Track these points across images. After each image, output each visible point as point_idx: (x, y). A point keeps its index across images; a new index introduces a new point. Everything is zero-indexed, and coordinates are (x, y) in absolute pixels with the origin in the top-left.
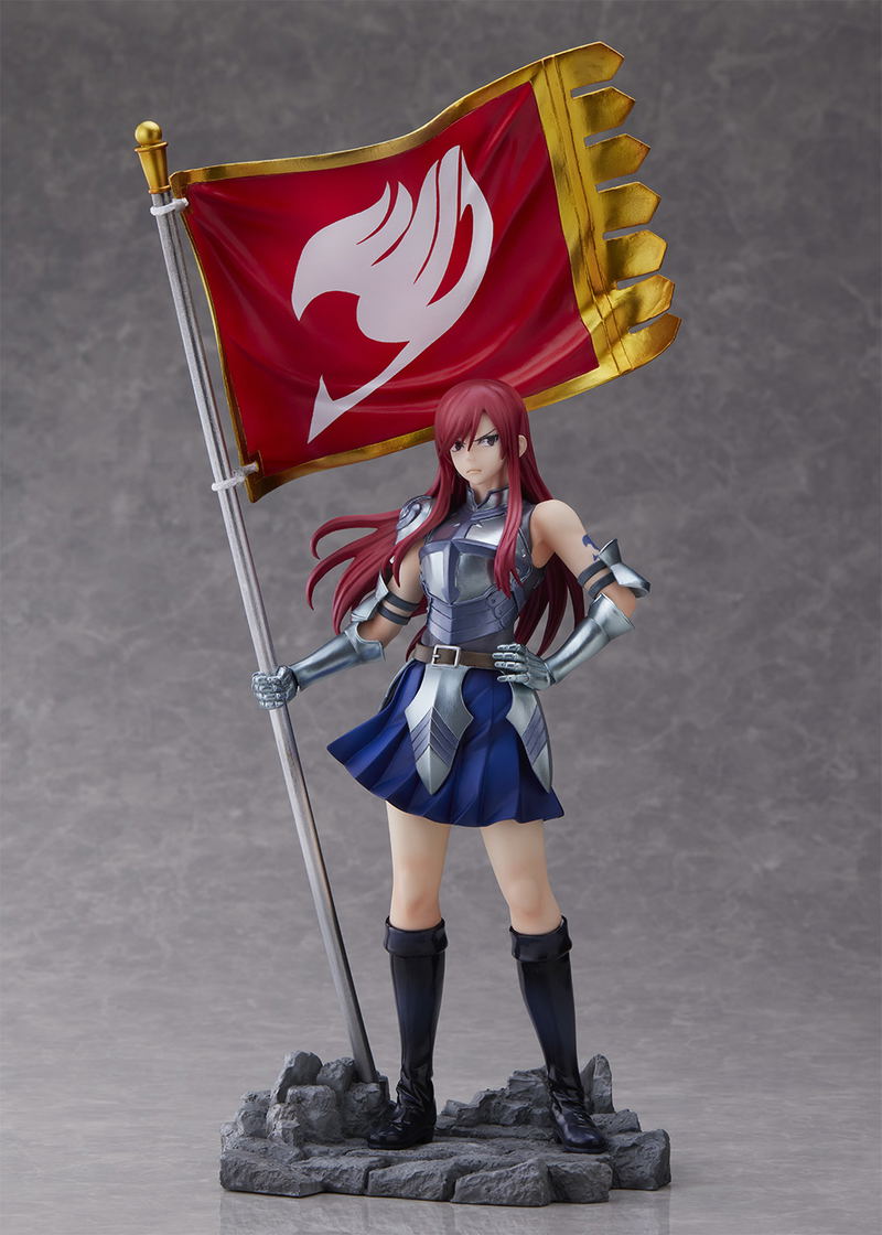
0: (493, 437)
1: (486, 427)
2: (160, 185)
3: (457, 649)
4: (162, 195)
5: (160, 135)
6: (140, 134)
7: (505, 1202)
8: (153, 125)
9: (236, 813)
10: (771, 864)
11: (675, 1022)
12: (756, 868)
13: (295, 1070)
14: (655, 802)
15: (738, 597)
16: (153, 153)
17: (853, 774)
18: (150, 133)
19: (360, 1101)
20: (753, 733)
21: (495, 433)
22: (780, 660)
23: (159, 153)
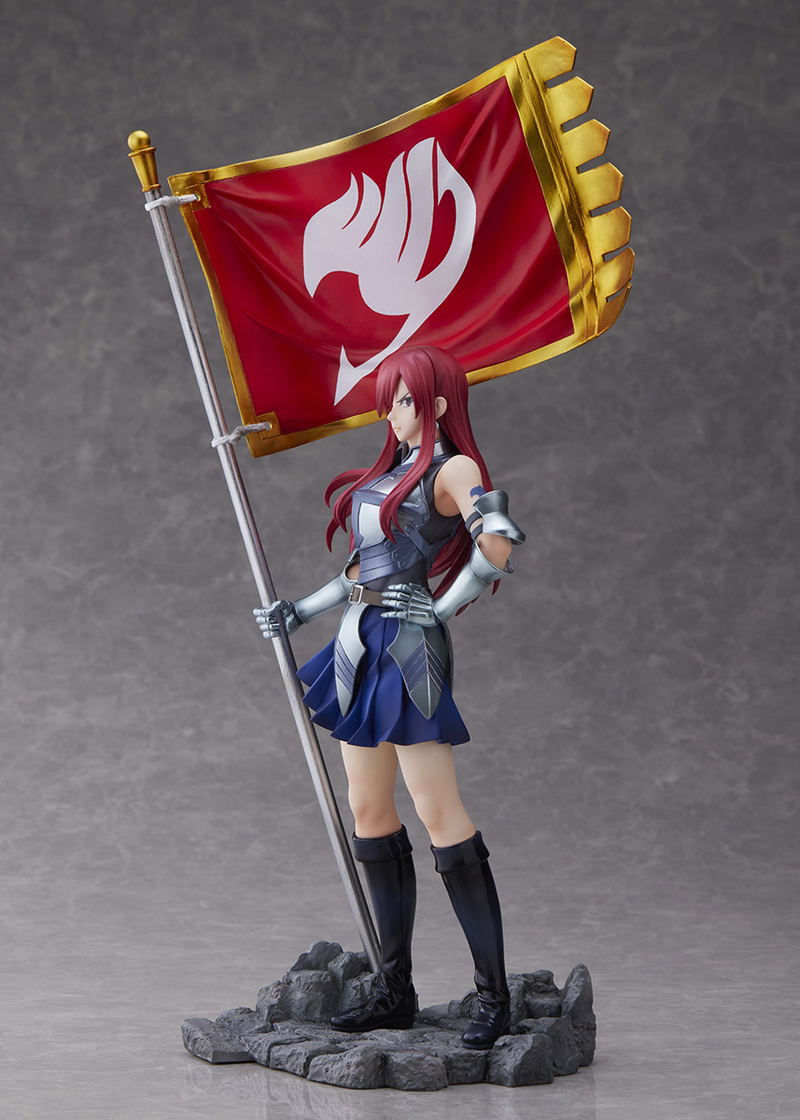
0: (410, 398)
1: (403, 390)
2: (150, 183)
3: (362, 587)
4: (153, 193)
5: (149, 142)
6: (132, 141)
7: (334, 1082)
8: (142, 134)
9: (189, 732)
10: (671, 778)
11: (584, 921)
12: (658, 782)
13: (310, 957)
14: (566, 722)
15: (642, 536)
16: (143, 155)
17: (745, 697)
18: (140, 141)
19: (355, 988)
20: (655, 660)
21: (409, 395)
22: (679, 594)
23: (148, 156)
